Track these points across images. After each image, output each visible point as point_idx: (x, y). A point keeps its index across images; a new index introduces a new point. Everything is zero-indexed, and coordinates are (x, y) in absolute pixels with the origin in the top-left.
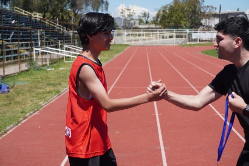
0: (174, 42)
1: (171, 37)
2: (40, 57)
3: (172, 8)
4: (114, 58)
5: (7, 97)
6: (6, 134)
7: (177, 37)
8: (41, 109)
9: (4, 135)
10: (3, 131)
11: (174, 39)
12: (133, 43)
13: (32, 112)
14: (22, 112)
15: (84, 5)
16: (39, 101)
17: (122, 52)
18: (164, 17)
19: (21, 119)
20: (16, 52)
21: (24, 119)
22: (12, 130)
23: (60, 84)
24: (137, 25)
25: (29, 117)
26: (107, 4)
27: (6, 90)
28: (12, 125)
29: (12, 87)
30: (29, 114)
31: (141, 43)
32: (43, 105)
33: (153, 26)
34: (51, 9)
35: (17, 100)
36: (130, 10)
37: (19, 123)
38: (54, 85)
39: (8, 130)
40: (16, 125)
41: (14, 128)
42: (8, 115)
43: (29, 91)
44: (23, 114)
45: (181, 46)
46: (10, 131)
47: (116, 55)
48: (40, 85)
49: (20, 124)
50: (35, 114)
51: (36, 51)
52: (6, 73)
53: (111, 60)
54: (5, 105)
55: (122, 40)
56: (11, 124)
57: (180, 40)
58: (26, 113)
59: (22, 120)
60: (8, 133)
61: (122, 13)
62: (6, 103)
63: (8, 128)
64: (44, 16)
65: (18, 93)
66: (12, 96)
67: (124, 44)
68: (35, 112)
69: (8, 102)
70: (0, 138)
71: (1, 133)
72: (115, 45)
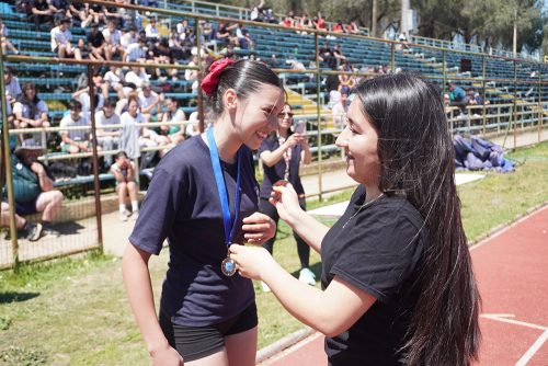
5: (510, 179)
6: (487, 240)
9: (484, 241)
10: (484, 234)
13: (538, 206)
14: (523, 205)
19: (518, 216)
20: (536, 115)
21: (524, 215)
22: (500, 233)
25: (533, 214)
27: (511, 168)
28: (500, 226)
29: (521, 165)
30: (532, 209)
35: (523, 183)
37: (513, 221)
39: (493, 233)
40: (509, 224)
41: (504, 230)
43: (543, 171)
44: (523, 208)
46: (496, 234)
49: (514, 224)
50: (543, 208)
52: (518, 145)
54: (503, 191)
56: (499, 223)
58: (529, 207)
59: (519, 218)
60: (493, 236)
62: (504, 188)
63: (494, 229)
65: (527, 175)
66: (517, 178)
68: (544, 205)
69: (508, 186)
70: (478, 245)
71: (480, 237)
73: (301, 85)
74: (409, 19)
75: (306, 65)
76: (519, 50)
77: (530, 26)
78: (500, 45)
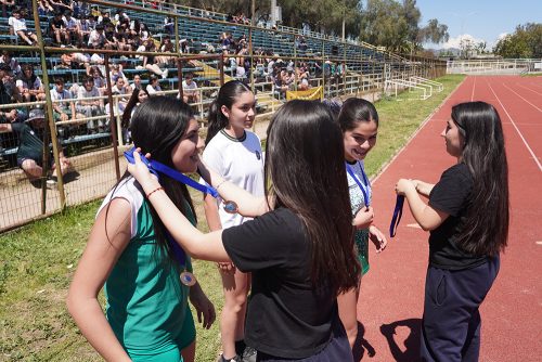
0: (515, 71)
1: (511, 67)
2: (390, 87)
3: (514, 39)
4: (456, 89)
7: (518, 66)
8: (407, 144)
11: (515, 69)
12: (470, 73)
13: (399, 148)
18: (504, 48)
20: (367, 83)
21: (394, 155)
23: (415, 117)
24: (475, 55)
26: (447, 35)
30: (397, 151)
31: (479, 73)
33: (493, 56)
36: (469, 41)
38: (410, 117)
45: (521, 77)
47: (458, 86)
48: (396, 117)
55: (460, 70)
57: (520, 70)
59: (393, 157)
61: (461, 44)
67: (462, 74)
68: (402, 147)
72: (452, 75)
73: (216, 62)
74: (276, 14)
75: (215, 47)
76: (346, 37)
77: (353, 20)
78: (333, 33)
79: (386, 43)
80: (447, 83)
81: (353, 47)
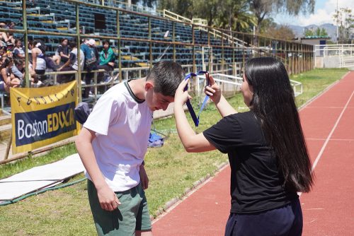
4: (325, 91)
5: (161, 153)
6: (164, 214)
8: (216, 174)
9: (162, 215)
10: (161, 209)
13: (202, 179)
14: (187, 179)
15: (274, 5)
16: (211, 160)
17: (337, 81)
19: (187, 189)
21: (191, 189)
22: (174, 207)
25: (199, 187)
26: (312, 2)
27: (159, 142)
28: (173, 199)
29: (167, 137)
30: (197, 182)
32: (219, 167)
34: (220, 12)
35: (177, 158)
36: (350, 11)
37: (184, 195)
39: (168, 207)
40: (180, 198)
41: (177, 204)
42: (165, 182)
44: (189, 181)
46: (171, 209)
47: (329, 87)
49: (185, 198)
50: (207, 181)
51: (200, 79)
52: (156, 116)
53: (321, 94)
54: (159, 166)
55: (337, 60)
56: (171, 196)
58: (194, 180)
59: (188, 192)
60: (168, 211)
61: (337, 16)
62: (160, 162)
63: (168, 203)
64: (210, 23)
66: (168, 152)
67: (340, 67)
68: (207, 178)
69: (164, 161)
70: (157, 219)
71: (158, 211)
72: (324, 69)
79: (207, 13)
80: (312, 83)
81: (146, 19)
